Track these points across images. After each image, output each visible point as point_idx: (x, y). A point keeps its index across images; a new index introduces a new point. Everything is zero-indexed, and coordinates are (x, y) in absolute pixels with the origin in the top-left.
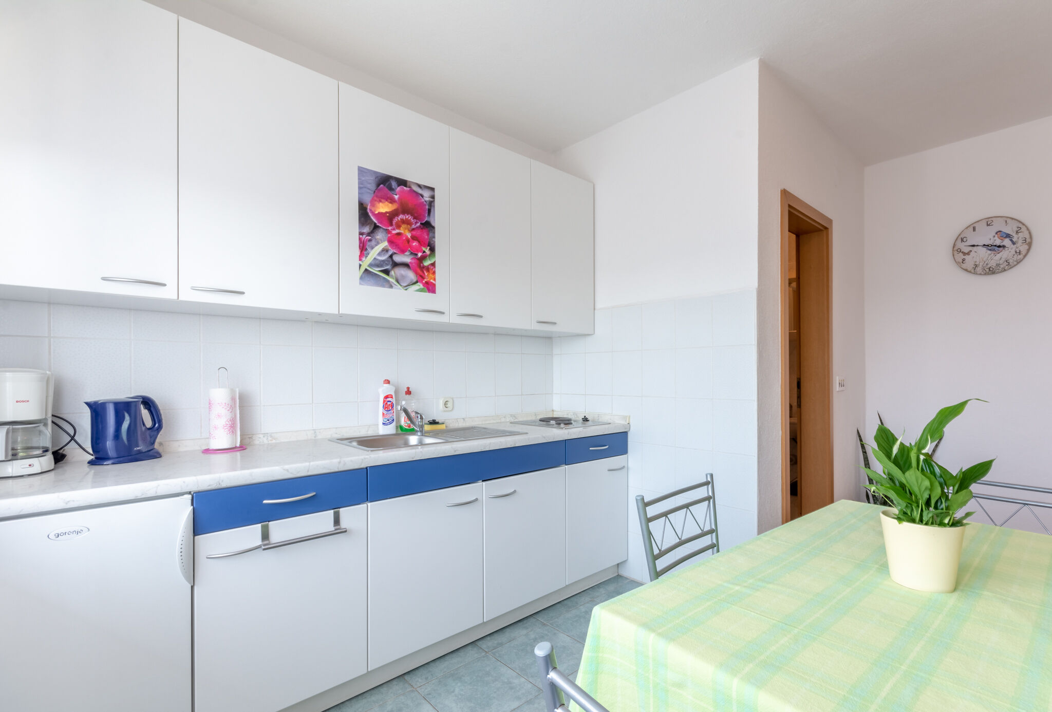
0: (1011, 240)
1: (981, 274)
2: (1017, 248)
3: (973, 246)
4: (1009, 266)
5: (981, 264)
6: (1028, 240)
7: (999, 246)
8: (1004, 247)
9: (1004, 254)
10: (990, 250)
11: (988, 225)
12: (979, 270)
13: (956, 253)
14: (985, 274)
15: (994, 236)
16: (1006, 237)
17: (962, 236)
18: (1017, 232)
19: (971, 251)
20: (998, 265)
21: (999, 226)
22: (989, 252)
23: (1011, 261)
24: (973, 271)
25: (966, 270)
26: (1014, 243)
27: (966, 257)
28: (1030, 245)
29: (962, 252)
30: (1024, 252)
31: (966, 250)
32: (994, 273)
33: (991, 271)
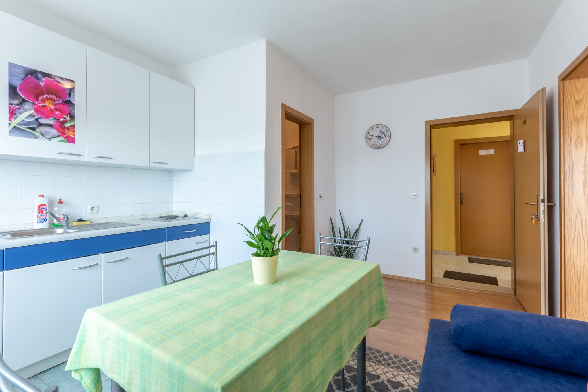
0: (384, 135)
1: (375, 148)
2: (386, 138)
3: (372, 136)
4: (384, 146)
5: (375, 144)
6: (390, 135)
7: (381, 137)
8: (382, 137)
9: (383, 140)
10: (378, 138)
11: (377, 128)
12: (374, 146)
13: (367, 138)
14: (376, 149)
15: (379, 133)
16: (383, 133)
17: (369, 131)
18: (386, 132)
19: (372, 138)
20: (380, 145)
21: (380, 128)
22: (377, 139)
23: (384, 144)
24: (372, 147)
25: (370, 146)
26: (385, 136)
27: (370, 141)
28: (390, 137)
29: (369, 138)
30: (388, 140)
31: (370, 137)
32: (379, 148)
33: (378, 148)
